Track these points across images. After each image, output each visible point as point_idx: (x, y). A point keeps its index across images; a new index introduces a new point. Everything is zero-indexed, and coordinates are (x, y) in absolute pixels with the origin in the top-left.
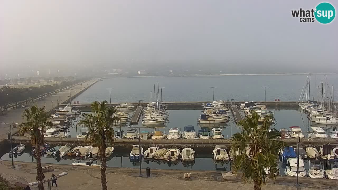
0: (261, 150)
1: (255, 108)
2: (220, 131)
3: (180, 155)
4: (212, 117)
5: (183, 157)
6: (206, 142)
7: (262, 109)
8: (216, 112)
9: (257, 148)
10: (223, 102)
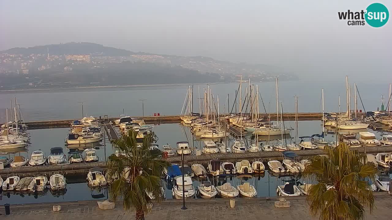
0: (141, 172)
1: (132, 124)
2: (94, 152)
3: (48, 183)
4: (81, 136)
5: (51, 185)
6: (77, 168)
7: (140, 124)
8: (87, 130)
9: (136, 170)
10: (94, 118)
